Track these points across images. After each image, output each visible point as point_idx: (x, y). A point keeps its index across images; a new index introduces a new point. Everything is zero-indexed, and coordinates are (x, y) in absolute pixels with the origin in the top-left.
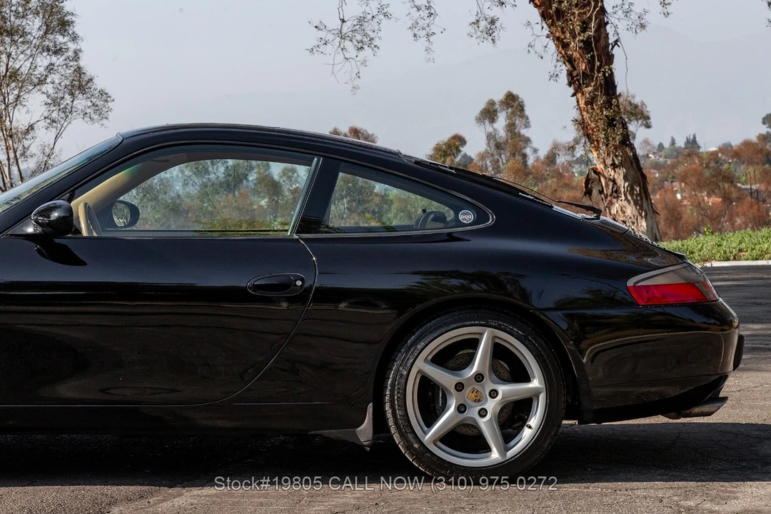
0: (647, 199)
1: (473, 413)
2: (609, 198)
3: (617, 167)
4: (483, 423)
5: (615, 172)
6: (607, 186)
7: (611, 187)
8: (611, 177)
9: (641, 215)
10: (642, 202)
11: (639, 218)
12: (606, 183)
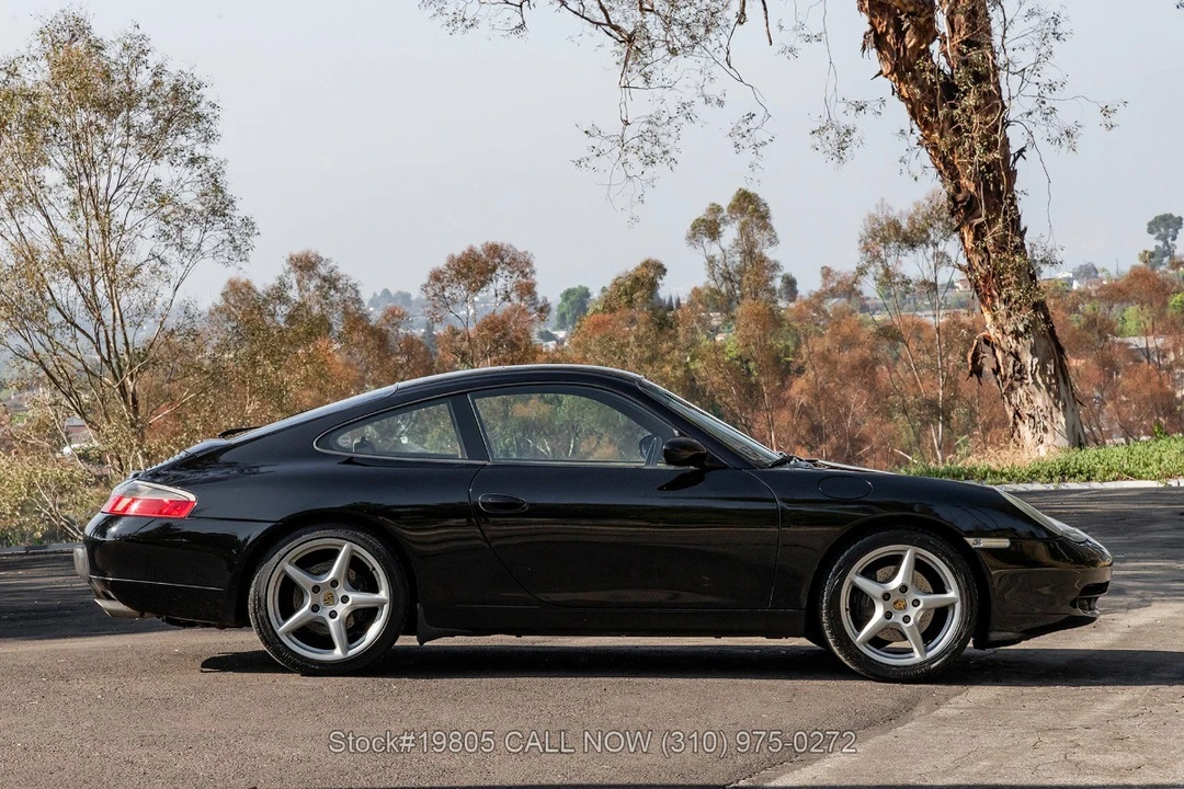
0: (1065, 382)
2: (1009, 380)
3: (1021, 335)
5: (1018, 342)
6: (1006, 363)
7: (1011, 364)
8: (1013, 350)
9: (1056, 406)
10: (1058, 387)
11: (1054, 410)
12: (1004, 358)
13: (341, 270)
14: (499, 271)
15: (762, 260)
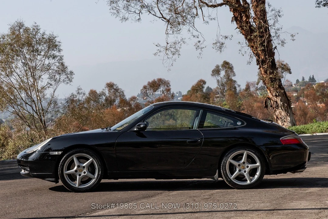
0: (290, 108)
1: (243, 172)
2: (275, 108)
3: (277, 96)
4: (245, 174)
5: (277, 98)
6: (274, 104)
7: (275, 104)
8: (275, 100)
9: (288, 115)
10: (288, 110)
11: (287, 116)
13: (119, 87)
14: (161, 86)
15: (231, 80)
